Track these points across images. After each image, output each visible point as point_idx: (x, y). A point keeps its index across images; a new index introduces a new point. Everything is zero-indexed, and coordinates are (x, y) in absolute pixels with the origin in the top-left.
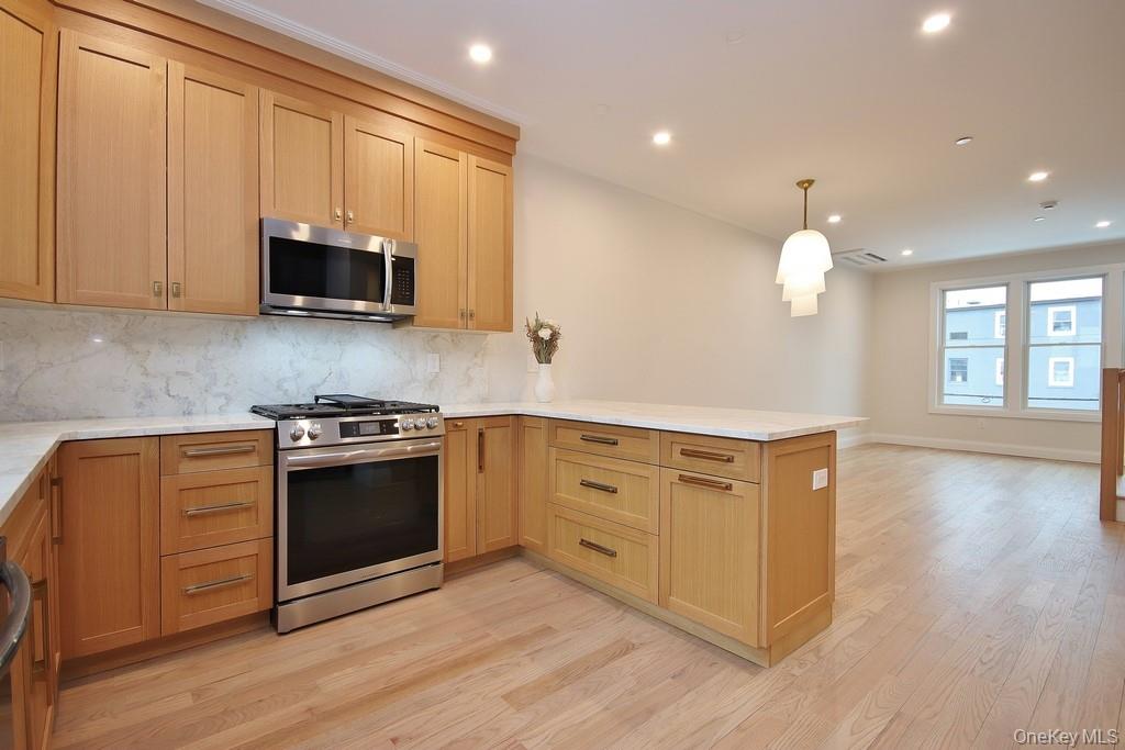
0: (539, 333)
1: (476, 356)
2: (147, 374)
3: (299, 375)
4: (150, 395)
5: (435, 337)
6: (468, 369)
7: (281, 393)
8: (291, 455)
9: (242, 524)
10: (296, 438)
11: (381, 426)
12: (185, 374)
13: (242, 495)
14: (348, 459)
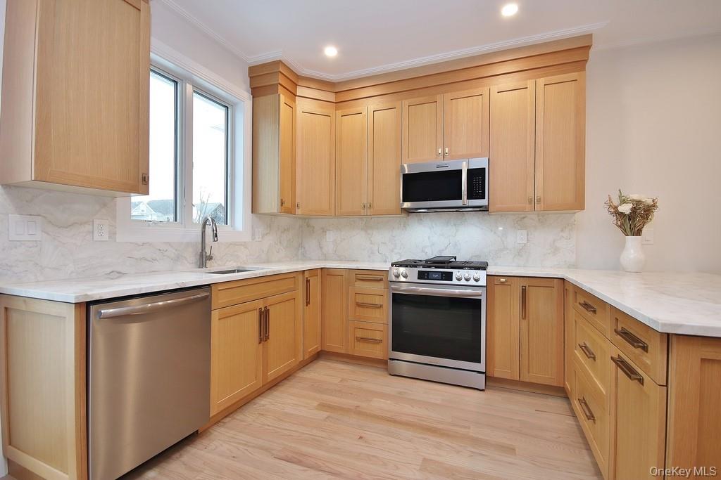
0: (619, 208)
1: (562, 231)
2: (371, 243)
3: (433, 245)
4: (372, 253)
5: (524, 218)
6: (554, 241)
7: (424, 254)
8: (394, 285)
9: (376, 314)
10: (397, 276)
11: (442, 275)
12: (385, 243)
13: (377, 301)
14: (420, 292)
